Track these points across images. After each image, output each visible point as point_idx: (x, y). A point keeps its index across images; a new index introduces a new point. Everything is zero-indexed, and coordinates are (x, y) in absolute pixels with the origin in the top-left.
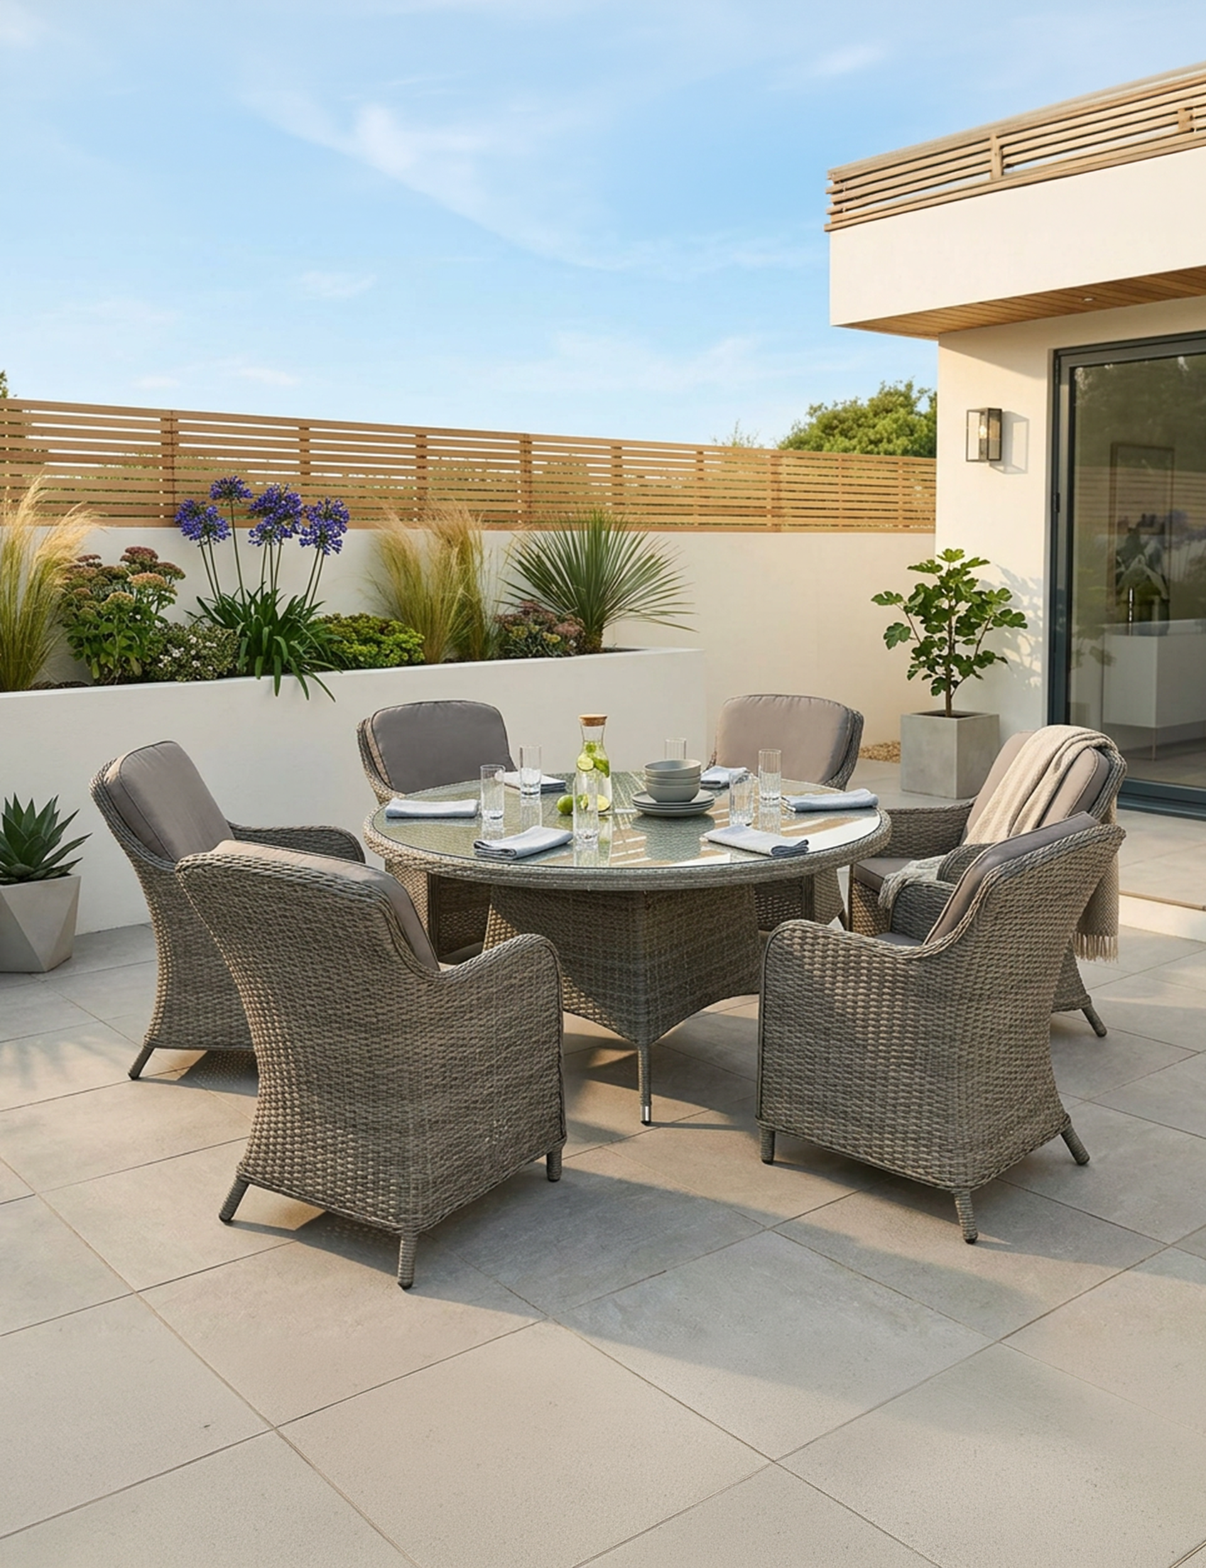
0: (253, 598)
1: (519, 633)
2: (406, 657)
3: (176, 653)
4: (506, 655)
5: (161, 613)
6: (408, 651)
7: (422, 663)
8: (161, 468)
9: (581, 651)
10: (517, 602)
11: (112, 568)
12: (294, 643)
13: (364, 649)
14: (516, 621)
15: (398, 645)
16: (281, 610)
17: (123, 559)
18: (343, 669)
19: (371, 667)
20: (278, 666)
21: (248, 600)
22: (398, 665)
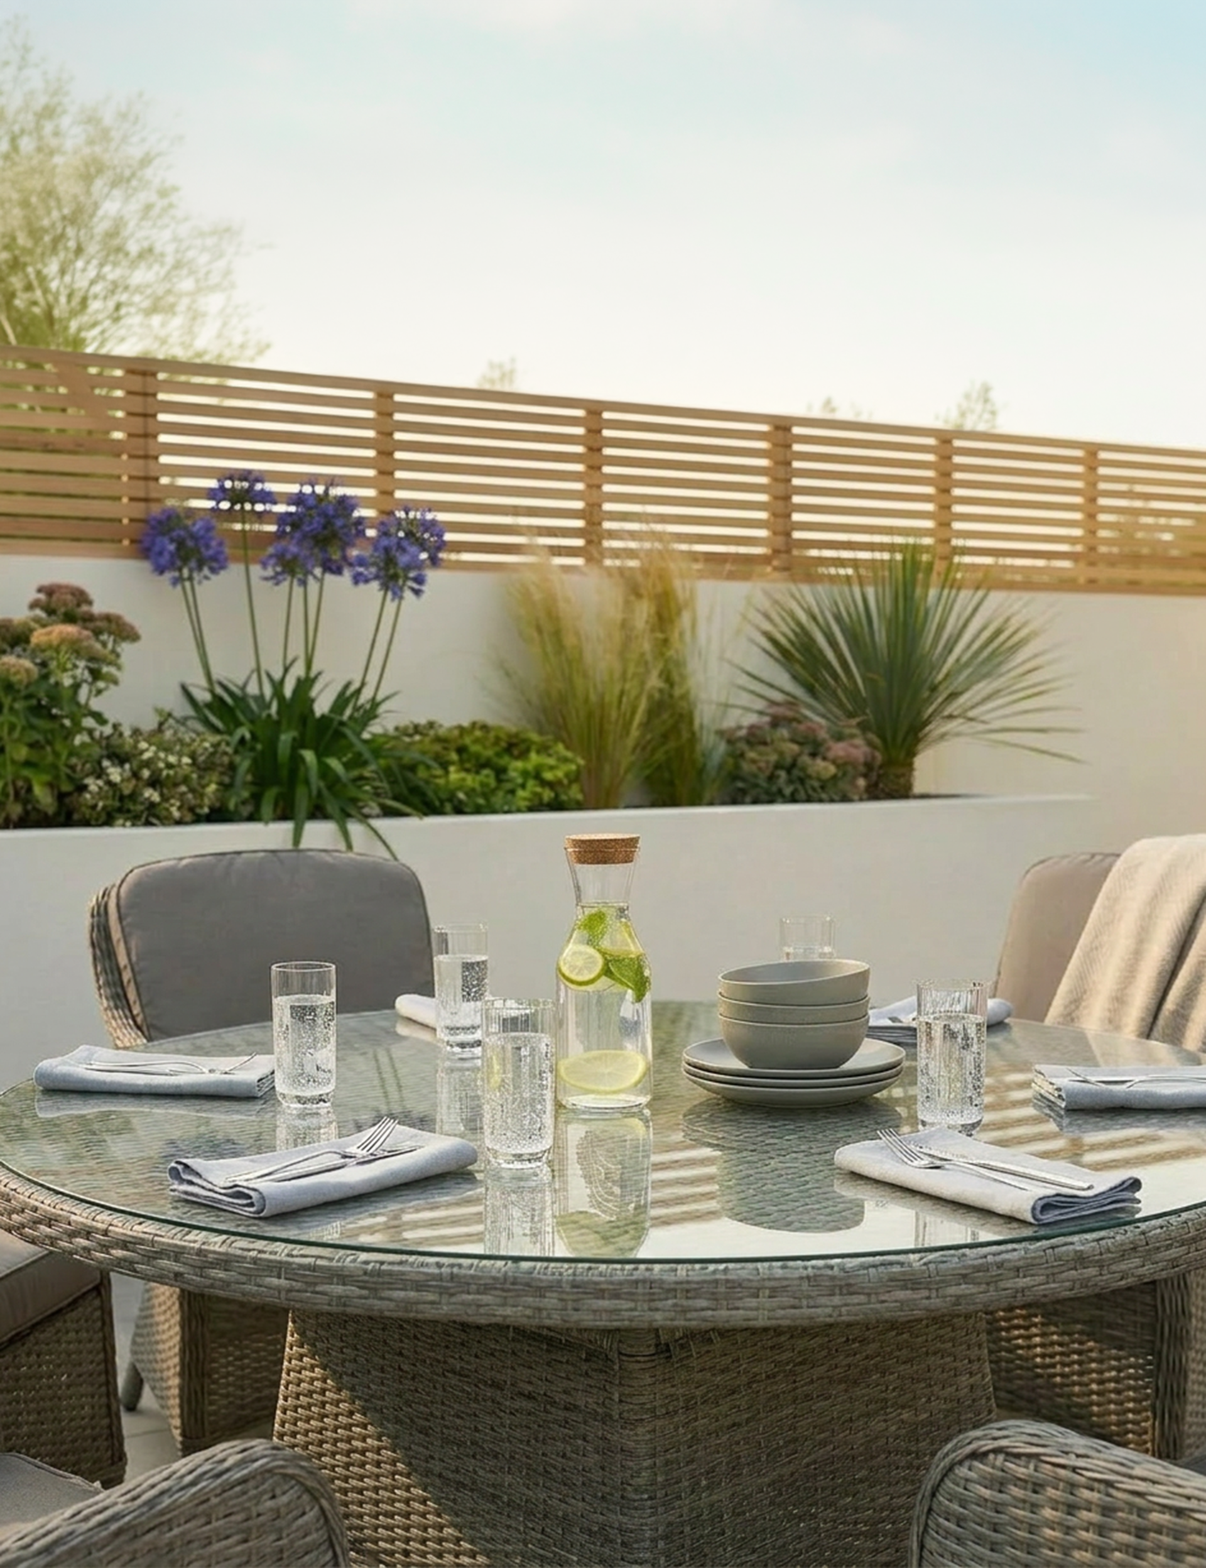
0: (278, 686)
1: (758, 760)
2: (548, 795)
3: (115, 774)
4: (735, 799)
5: (96, 704)
6: (550, 785)
7: (579, 806)
8: (125, 457)
9: (874, 793)
10: (760, 705)
11: (10, 621)
12: (334, 763)
13: (470, 780)
14: (755, 738)
15: (538, 776)
16: (322, 706)
17: (34, 605)
18: (426, 814)
19: (478, 810)
20: (302, 804)
21: (268, 691)
22: (531, 809)
